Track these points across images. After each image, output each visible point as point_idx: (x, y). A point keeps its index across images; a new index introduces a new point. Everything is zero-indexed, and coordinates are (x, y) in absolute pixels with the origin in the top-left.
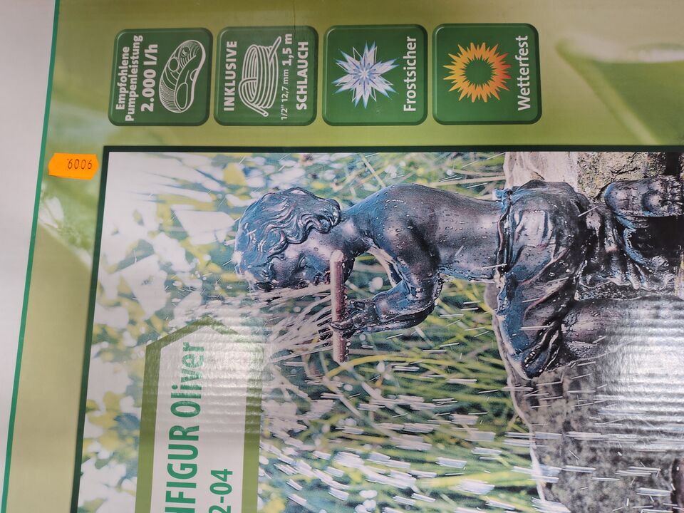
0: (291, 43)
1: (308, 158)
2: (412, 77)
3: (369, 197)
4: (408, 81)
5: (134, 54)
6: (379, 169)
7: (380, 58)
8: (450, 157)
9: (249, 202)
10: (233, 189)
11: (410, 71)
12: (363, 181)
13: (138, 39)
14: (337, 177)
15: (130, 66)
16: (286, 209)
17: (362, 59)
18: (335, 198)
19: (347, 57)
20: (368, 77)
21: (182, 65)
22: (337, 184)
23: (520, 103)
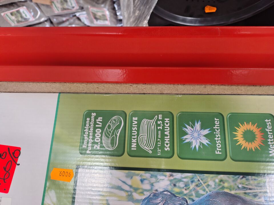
0: (161, 119)
1: (171, 175)
2: (218, 138)
3: (202, 197)
4: (216, 139)
5: (92, 121)
6: (206, 182)
7: (203, 127)
8: (239, 178)
9: (143, 197)
10: (136, 190)
11: (217, 134)
12: (198, 189)
13: (94, 114)
14: (186, 186)
15: (90, 127)
16: (161, 202)
17: (194, 128)
18: (185, 197)
19: (187, 126)
20: (197, 136)
21: (113, 127)
22: (186, 190)
23: (270, 152)
